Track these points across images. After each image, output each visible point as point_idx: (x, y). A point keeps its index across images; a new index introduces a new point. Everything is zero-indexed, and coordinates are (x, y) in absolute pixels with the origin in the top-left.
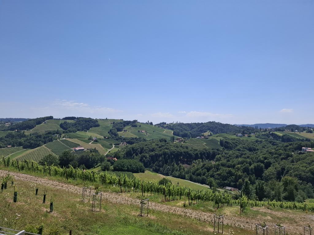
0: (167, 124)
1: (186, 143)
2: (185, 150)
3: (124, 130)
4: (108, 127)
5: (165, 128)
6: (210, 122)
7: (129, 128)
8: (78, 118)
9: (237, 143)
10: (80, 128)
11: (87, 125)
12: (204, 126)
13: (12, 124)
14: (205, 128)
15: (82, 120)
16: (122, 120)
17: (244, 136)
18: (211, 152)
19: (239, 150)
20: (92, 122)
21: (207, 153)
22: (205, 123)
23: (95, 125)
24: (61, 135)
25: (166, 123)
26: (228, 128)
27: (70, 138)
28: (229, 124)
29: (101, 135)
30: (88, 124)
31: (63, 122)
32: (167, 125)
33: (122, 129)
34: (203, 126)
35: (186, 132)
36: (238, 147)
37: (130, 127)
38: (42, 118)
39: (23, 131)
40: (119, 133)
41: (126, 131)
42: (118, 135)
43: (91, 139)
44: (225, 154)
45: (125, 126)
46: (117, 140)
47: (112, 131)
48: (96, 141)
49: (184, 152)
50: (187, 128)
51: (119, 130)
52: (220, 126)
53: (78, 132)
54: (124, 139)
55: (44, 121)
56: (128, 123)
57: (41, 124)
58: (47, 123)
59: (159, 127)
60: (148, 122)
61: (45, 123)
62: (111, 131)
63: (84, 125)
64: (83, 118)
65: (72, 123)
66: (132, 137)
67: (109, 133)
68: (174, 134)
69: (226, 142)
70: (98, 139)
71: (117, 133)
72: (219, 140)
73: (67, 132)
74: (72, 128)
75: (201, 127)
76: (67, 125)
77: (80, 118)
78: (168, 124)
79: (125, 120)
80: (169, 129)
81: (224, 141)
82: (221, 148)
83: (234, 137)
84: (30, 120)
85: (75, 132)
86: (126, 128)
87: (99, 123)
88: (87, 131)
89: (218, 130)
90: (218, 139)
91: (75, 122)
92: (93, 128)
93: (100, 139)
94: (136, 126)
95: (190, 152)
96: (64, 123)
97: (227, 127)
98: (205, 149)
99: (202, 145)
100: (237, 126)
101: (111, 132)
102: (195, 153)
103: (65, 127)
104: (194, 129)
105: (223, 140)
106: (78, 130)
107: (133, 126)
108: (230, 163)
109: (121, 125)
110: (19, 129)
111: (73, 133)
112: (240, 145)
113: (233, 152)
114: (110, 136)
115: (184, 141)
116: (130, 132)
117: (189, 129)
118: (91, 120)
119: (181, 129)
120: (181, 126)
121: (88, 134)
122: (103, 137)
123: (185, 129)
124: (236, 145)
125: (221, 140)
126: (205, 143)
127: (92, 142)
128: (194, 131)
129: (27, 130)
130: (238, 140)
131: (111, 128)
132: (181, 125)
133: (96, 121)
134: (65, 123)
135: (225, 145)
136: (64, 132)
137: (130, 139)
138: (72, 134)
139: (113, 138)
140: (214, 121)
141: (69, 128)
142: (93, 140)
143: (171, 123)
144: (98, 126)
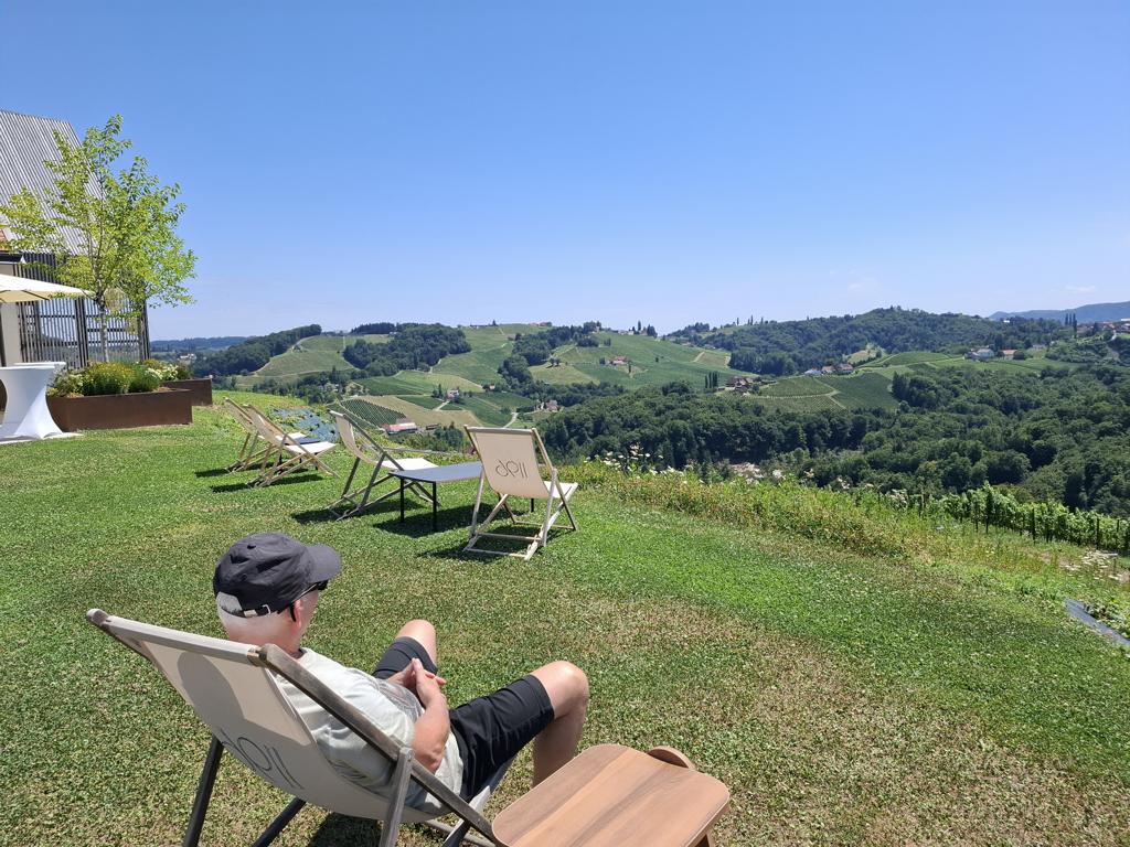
0: (711, 328)
1: (760, 394)
3: (552, 361)
4: (498, 352)
5: (701, 344)
6: (879, 312)
7: (568, 353)
8: (400, 328)
10: (405, 363)
11: (428, 350)
12: (853, 327)
14: (856, 337)
15: (412, 333)
16: (549, 324)
17: (1000, 355)
19: (962, 410)
20: (446, 339)
21: (833, 426)
22: (858, 316)
23: (455, 347)
24: (344, 384)
25: (707, 326)
27: (373, 393)
29: (475, 379)
30: (432, 346)
31: (353, 341)
32: (710, 334)
33: (545, 356)
34: (850, 326)
37: (572, 347)
38: (288, 333)
40: (534, 370)
41: (558, 362)
42: (530, 378)
43: (440, 395)
45: (554, 347)
46: (526, 394)
47: (511, 364)
48: (457, 401)
51: (534, 360)
52: (917, 325)
53: (400, 372)
54: (550, 391)
55: (293, 342)
56: (564, 334)
57: (285, 354)
58: (302, 348)
59: (676, 342)
60: (639, 329)
61: (297, 348)
62: (506, 364)
63: (418, 351)
64: (416, 325)
65: (382, 344)
66: (579, 382)
67: (500, 372)
68: (732, 364)
69: (914, 382)
70: (465, 394)
71: (525, 373)
72: (891, 378)
73: (363, 376)
74: (383, 361)
75: (843, 331)
76: (365, 351)
77: (406, 325)
78: (715, 329)
79: (557, 324)
80: (717, 347)
81: (909, 379)
83: (959, 362)
85: (388, 372)
86: (558, 353)
87: (470, 339)
88: (428, 370)
89: (908, 341)
90: (888, 373)
91: (389, 340)
92: (450, 359)
93: (471, 394)
94: (592, 344)
96: (356, 347)
99: (821, 398)
101: (507, 368)
102: (787, 428)
103: (360, 357)
104: (813, 340)
106: (402, 367)
107: (581, 345)
109: (542, 342)
111: (383, 377)
114: (504, 382)
115: (756, 388)
116: (570, 367)
118: (441, 333)
120: (763, 333)
121: (434, 378)
122: (479, 388)
125: (896, 376)
126: (835, 392)
127: (444, 404)
131: (508, 354)
133: (459, 333)
134: (360, 344)
135: (910, 393)
136: (354, 377)
137: (571, 390)
138: (381, 379)
139: (513, 387)
140: (895, 305)
141: (374, 360)
142: (446, 398)
143: (728, 326)
144: (465, 349)
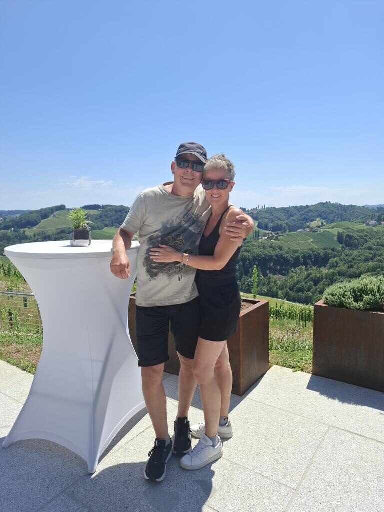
1: (279, 241)
2: (278, 252)
6: (321, 204)
8: (104, 207)
9: (367, 236)
10: (107, 223)
11: (118, 218)
12: (311, 211)
13: (5, 219)
14: (312, 215)
15: (110, 209)
17: (381, 224)
18: (322, 254)
19: (370, 249)
21: (315, 256)
22: (312, 206)
25: (245, 209)
26: (353, 212)
28: (355, 206)
30: (120, 216)
34: (309, 210)
35: (280, 223)
36: (369, 244)
38: (49, 209)
39: (22, 230)
44: (347, 256)
49: (277, 256)
50: (282, 216)
52: (338, 210)
53: (106, 228)
55: (52, 213)
57: (49, 219)
58: (57, 216)
61: (54, 216)
63: (114, 218)
64: (112, 206)
65: (95, 215)
68: (259, 226)
69: (348, 236)
72: (337, 234)
74: (97, 223)
75: (306, 213)
76: (88, 218)
77: (107, 206)
78: (248, 211)
81: (345, 235)
82: (339, 247)
83: (363, 227)
84: (31, 212)
85: (100, 228)
89: (335, 217)
90: (335, 232)
91: (99, 213)
95: (285, 256)
97: (350, 211)
98: (312, 250)
99: (306, 243)
100: (370, 208)
102: (295, 257)
104: (293, 216)
105: (344, 232)
106: (106, 226)
108: (354, 270)
110: (16, 227)
111: (98, 231)
112: (373, 241)
113: (359, 252)
115: (277, 238)
117: (285, 217)
118: (124, 210)
119: (271, 217)
120: (271, 213)
123: (277, 217)
124: (365, 240)
125: (339, 233)
126: (312, 240)
128: (294, 220)
129: (29, 228)
130: (369, 231)
132: (271, 211)
135: (347, 241)
140: (328, 201)
143: (254, 209)
